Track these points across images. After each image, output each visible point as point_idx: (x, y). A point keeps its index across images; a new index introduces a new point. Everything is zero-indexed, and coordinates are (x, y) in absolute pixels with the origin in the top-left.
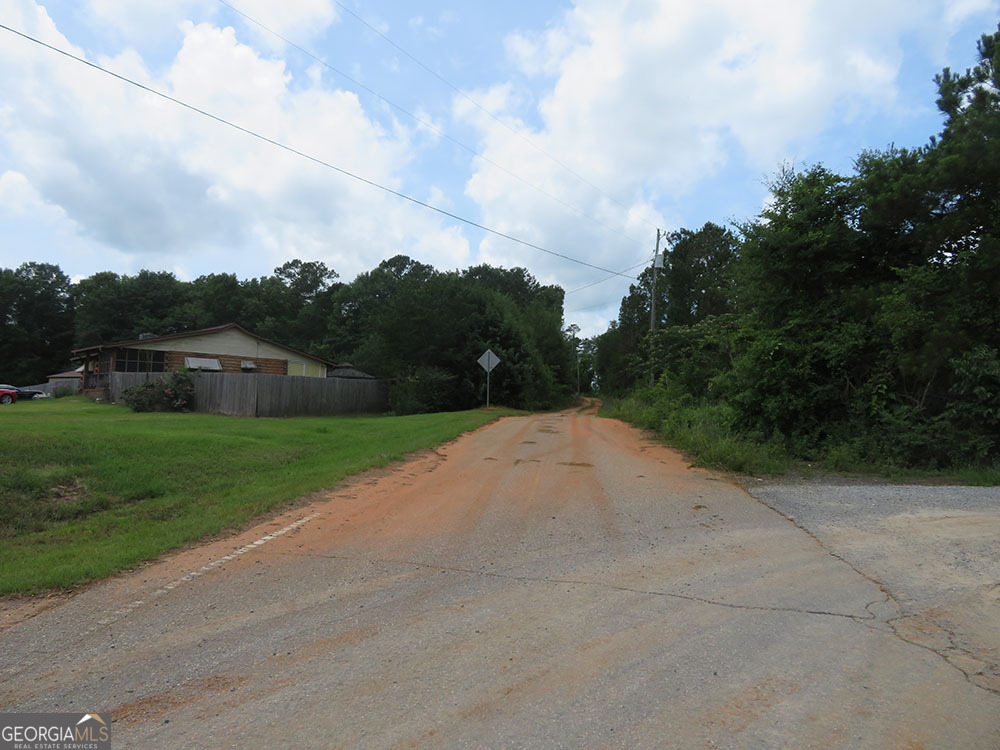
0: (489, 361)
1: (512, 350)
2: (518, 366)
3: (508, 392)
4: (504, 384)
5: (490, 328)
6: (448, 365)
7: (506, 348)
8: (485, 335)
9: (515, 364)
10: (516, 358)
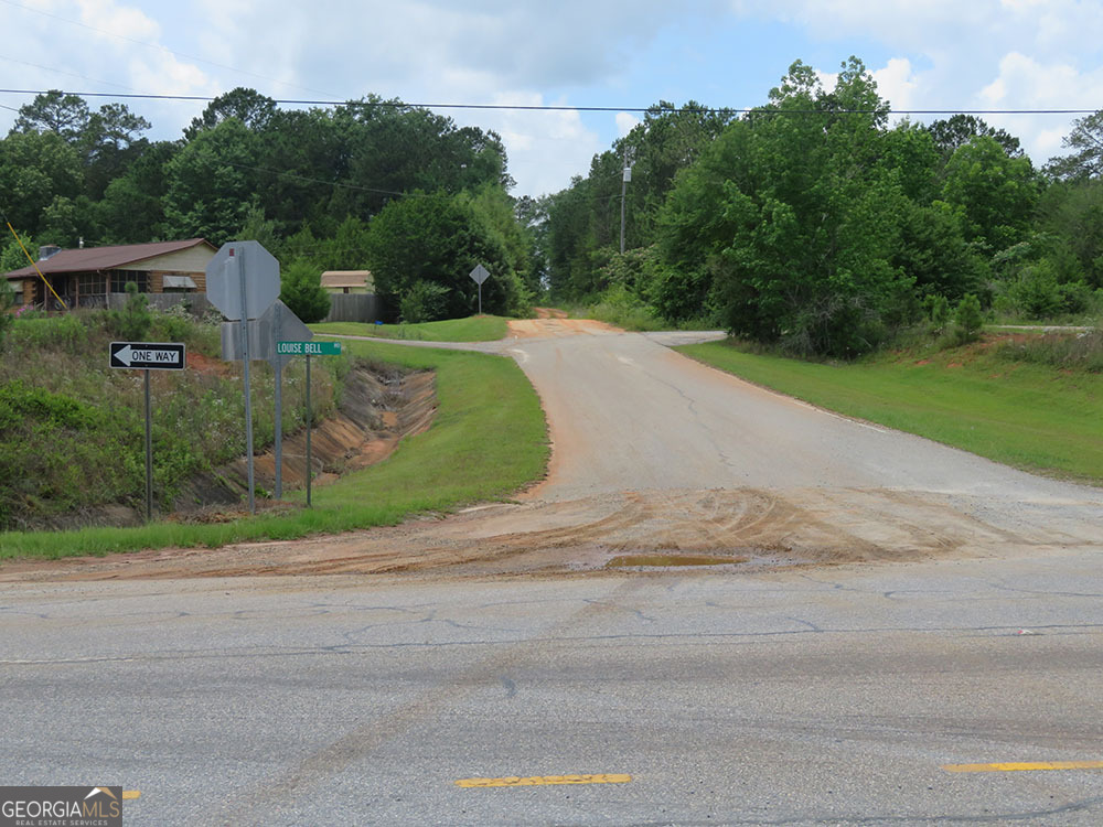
0: (480, 274)
1: (496, 263)
2: (502, 278)
3: (493, 301)
4: (491, 294)
5: (476, 244)
6: (442, 280)
7: (491, 261)
8: (473, 251)
9: (500, 275)
10: (500, 270)
